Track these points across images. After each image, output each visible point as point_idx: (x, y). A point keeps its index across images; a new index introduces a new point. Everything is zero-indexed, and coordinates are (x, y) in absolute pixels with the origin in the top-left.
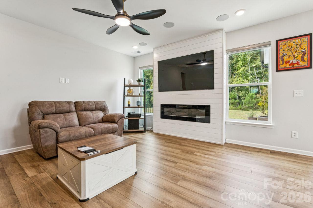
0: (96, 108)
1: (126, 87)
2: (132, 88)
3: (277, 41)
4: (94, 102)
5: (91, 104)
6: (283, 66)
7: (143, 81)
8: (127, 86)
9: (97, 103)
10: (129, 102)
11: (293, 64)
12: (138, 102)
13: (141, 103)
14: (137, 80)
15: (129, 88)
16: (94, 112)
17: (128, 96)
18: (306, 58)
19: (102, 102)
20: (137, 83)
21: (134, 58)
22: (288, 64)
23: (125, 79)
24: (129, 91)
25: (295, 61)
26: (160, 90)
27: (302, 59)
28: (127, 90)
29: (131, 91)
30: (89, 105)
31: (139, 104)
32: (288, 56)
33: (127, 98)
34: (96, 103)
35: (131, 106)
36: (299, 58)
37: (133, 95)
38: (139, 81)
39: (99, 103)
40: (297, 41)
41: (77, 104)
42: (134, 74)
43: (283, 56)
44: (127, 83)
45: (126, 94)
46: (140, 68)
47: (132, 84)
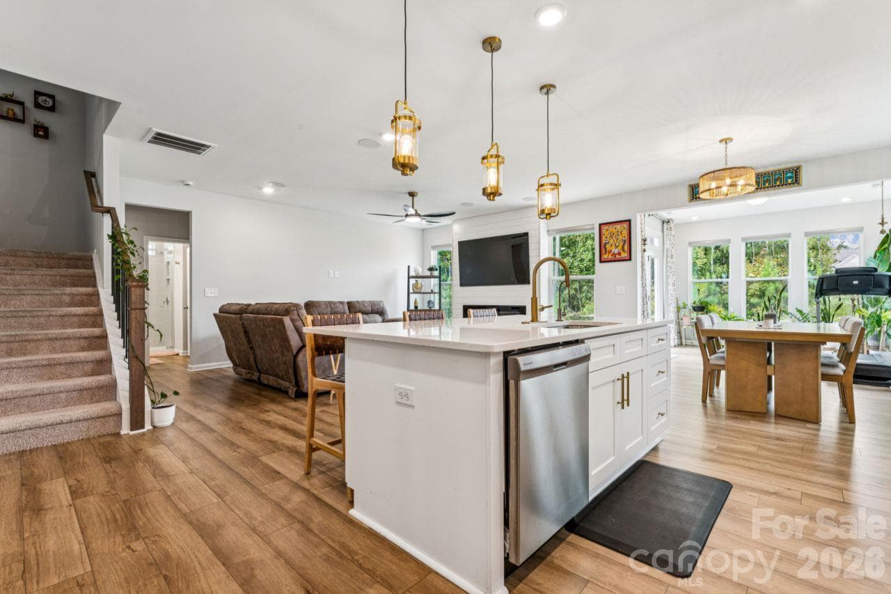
0: (372, 310)
1: (411, 280)
2: (420, 280)
3: (600, 225)
4: (370, 302)
5: (366, 305)
6: (605, 257)
7: (437, 270)
8: (413, 277)
9: (374, 304)
10: (415, 302)
11: (614, 254)
12: (429, 302)
13: (433, 303)
14: (428, 268)
15: (416, 281)
16: (370, 315)
17: (414, 293)
18: (626, 248)
19: (379, 303)
20: (428, 273)
21: (423, 230)
22: (610, 255)
23: (409, 267)
24: (415, 286)
25: (616, 251)
26: (462, 284)
27: (623, 249)
28: (413, 285)
29: (419, 285)
30: (364, 306)
31: (431, 305)
32: (610, 244)
33: (413, 297)
34: (372, 303)
35: (419, 308)
36: (620, 247)
37: (422, 291)
38: (431, 269)
39: (376, 303)
40: (618, 227)
41: (350, 304)
42: (423, 257)
43: (606, 244)
44: (412, 273)
45: (411, 291)
46: (434, 247)
47: (421, 274)
